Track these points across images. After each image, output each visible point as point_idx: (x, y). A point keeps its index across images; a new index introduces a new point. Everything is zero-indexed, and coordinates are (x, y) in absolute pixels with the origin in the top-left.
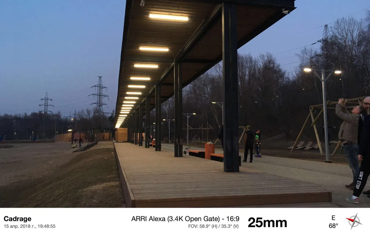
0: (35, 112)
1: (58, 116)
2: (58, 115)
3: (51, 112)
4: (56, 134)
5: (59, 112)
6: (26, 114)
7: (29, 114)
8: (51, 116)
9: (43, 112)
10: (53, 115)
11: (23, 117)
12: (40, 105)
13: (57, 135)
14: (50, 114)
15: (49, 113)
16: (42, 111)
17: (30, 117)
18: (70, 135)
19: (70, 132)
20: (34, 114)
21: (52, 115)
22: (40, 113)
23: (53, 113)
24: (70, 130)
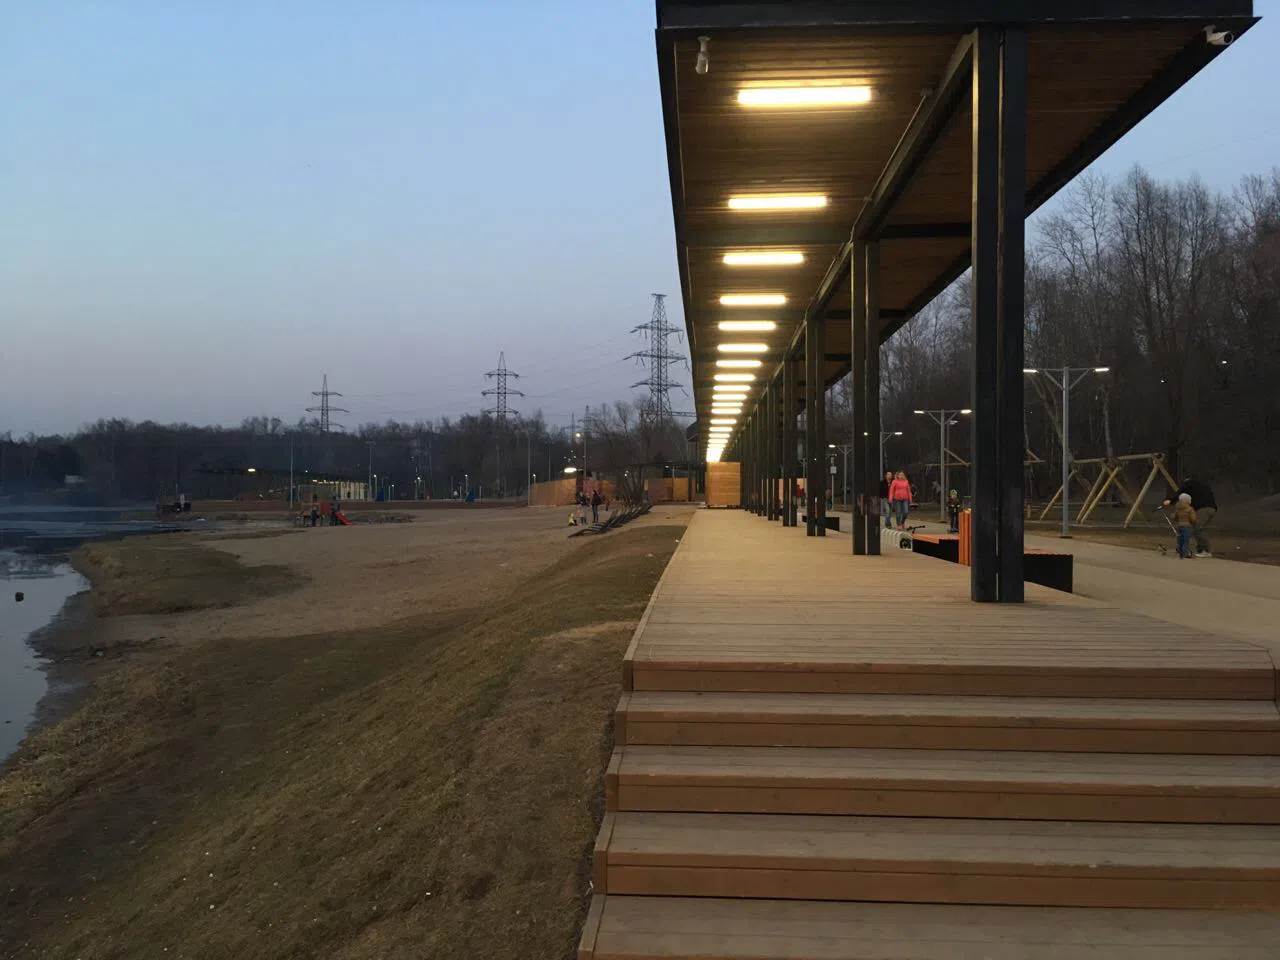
0: (471, 414)
1: (536, 425)
2: (537, 422)
3: (516, 413)
4: (532, 482)
5: (540, 415)
6: (446, 421)
7: (455, 420)
8: (516, 427)
9: (494, 415)
10: (522, 422)
11: (438, 431)
12: (484, 394)
13: (536, 485)
14: (514, 419)
15: (510, 416)
16: (490, 412)
17: (459, 430)
18: (570, 485)
19: (569, 476)
20: (468, 421)
21: (517, 422)
22: (485, 417)
23: (523, 417)
24: (570, 470)
